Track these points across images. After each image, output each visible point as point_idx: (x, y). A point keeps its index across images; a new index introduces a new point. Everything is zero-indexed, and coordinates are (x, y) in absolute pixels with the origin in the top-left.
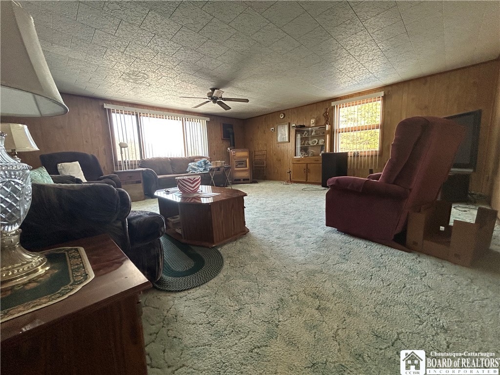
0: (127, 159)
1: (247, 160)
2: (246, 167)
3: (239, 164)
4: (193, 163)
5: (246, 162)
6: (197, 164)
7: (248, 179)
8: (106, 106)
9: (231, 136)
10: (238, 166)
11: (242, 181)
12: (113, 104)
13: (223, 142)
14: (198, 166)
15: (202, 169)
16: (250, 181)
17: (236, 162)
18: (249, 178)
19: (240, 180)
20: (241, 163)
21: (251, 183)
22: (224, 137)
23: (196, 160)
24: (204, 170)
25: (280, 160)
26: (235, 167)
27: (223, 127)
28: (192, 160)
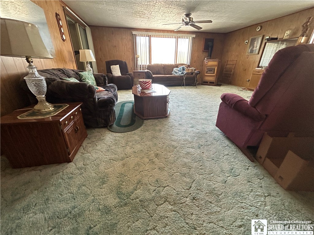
0: (142, 64)
1: (216, 68)
2: (214, 73)
3: (209, 71)
4: (176, 68)
5: (215, 70)
6: (178, 69)
7: (213, 83)
8: (134, 33)
9: (210, 49)
10: (208, 72)
11: (209, 84)
12: (137, 31)
13: (203, 53)
14: (179, 71)
15: (180, 73)
16: (214, 84)
17: (207, 69)
18: (215, 82)
19: (207, 82)
20: (211, 70)
21: (215, 86)
22: (204, 49)
23: (179, 66)
24: (182, 73)
25: (245, 70)
26: (205, 72)
27: (205, 41)
28: (177, 66)
